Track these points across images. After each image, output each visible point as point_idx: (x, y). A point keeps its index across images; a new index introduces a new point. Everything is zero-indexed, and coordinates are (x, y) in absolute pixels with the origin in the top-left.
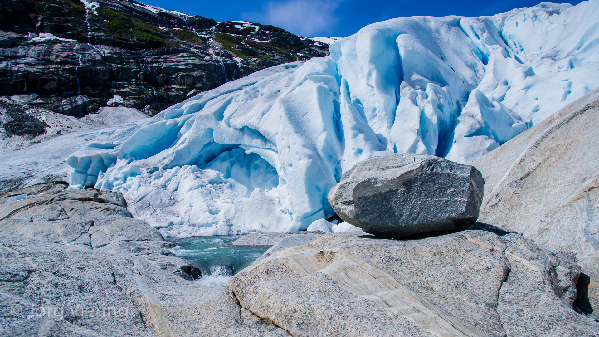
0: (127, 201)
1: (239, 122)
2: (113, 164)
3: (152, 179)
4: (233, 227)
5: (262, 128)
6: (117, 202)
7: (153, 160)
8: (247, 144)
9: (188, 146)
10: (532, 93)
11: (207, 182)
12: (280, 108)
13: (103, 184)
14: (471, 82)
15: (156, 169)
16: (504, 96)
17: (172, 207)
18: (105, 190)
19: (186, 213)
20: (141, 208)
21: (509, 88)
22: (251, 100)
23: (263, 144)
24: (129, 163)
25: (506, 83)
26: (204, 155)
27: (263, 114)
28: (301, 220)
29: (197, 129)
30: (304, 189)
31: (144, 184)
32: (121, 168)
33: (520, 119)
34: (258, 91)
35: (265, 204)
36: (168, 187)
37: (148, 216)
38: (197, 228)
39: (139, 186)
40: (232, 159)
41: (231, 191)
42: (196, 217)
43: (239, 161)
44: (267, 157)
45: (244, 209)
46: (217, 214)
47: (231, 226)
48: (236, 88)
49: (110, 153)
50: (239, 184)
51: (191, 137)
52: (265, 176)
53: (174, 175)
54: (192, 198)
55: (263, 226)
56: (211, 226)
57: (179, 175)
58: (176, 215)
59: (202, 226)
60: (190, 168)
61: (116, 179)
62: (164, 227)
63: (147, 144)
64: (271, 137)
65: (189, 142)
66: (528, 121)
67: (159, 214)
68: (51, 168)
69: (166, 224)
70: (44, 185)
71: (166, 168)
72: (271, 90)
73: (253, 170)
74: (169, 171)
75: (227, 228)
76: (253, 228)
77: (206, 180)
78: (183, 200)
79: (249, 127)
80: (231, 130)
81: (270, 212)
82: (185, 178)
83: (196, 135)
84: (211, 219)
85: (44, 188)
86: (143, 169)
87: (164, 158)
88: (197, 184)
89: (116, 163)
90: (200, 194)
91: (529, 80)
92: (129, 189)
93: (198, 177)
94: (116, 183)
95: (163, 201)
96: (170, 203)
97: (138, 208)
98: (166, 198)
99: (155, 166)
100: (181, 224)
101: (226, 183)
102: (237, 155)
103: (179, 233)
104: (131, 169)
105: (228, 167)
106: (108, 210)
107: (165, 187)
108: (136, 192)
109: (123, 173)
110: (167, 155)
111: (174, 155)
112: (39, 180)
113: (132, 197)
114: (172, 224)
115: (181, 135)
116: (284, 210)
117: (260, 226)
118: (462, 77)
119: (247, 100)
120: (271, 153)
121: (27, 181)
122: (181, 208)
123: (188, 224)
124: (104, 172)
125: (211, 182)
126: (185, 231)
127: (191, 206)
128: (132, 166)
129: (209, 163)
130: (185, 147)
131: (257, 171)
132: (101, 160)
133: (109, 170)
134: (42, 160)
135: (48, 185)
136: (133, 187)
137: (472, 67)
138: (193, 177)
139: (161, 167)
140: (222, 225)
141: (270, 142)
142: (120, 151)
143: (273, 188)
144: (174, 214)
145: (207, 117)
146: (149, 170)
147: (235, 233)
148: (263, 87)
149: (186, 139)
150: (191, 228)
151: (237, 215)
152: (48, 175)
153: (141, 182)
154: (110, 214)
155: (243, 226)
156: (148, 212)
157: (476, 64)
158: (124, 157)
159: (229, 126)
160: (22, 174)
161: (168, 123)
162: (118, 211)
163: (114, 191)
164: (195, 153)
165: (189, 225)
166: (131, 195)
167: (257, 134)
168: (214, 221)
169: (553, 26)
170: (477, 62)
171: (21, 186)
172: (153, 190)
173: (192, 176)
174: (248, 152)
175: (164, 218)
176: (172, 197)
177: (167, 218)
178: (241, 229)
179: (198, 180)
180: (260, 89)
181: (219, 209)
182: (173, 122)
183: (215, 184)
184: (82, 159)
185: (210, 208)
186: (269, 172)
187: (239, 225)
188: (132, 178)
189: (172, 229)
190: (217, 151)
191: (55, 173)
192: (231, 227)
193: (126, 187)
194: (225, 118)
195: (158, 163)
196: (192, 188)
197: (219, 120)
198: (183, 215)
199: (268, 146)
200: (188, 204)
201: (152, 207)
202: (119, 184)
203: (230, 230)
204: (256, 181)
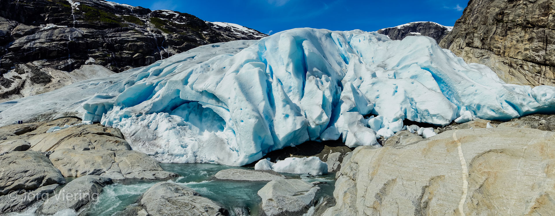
0: (124, 135)
1: (201, 87)
2: (111, 109)
3: (139, 121)
4: (197, 157)
5: (218, 93)
6: (118, 135)
7: (139, 108)
8: (204, 102)
9: (161, 100)
11: (176, 125)
12: (235, 83)
13: (107, 122)
15: (141, 114)
17: (155, 141)
18: (108, 126)
20: (135, 140)
22: (205, 72)
23: (216, 103)
24: (121, 109)
26: (170, 106)
27: (217, 84)
28: (248, 158)
29: (168, 89)
30: (252, 138)
31: (134, 124)
32: (117, 112)
34: (209, 66)
35: (219, 143)
36: (150, 127)
37: (140, 147)
38: (174, 157)
39: (131, 125)
40: (190, 109)
41: (191, 131)
42: (173, 149)
43: (194, 111)
44: (219, 111)
45: (204, 146)
46: (186, 147)
48: (183, 59)
49: (109, 102)
50: (194, 126)
52: (212, 122)
53: (153, 119)
54: (168, 136)
55: (219, 159)
56: (183, 156)
57: (157, 119)
58: (159, 147)
59: (177, 156)
60: (165, 115)
61: (115, 119)
62: (152, 155)
63: (133, 97)
64: (224, 100)
65: (162, 97)
67: (147, 145)
68: (67, 108)
69: (153, 153)
70: (65, 119)
71: (147, 113)
72: (218, 67)
73: (204, 117)
74: (149, 115)
75: (194, 158)
76: (212, 159)
77: (175, 123)
78: (162, 136)
79: (208, 91)
80: (194, 92)
81: (222, 149)
82: (162, 122)
83: (167, 93)
84: (182, 151)
85: (66, 121)
86: (132, 113)
87: (145, 107)
88: (170, 126)
89: (113, 108)
90: (174, 134)
92: (124, 127)
93: (170, 121)
94: (115, 122)
95: (149, 137)
96: (153, 138)
97: (133, 141)
98: (151, 135)
99: (140, 112)
100: (163, 153)
101: (187, 125)
102: (193, 107)
103: (163, 160)
104: (124, 113)
105: (187, 114)
106: (117, 142)
107: (148, 126)
108: (129, 129)
109: (119, 115)
110: (146, 105)
111: (152, 105)
112: (61, 115)
113: (127, 132)
114: (157, 153)
115: (156, 92)
116: (232, 148)
117: (216, 158)
119: (203, 72)
120: (221, 109)
121: (54, 115)
122: (162, 142)
123: (168, 153)
124: (106, 113)
125: (179, 125)
126: (166, 159)
127: (168, 141)
129: (174, 111)
130: (159, 100)
131: (207, 118)
132: (103, 105)
133: (108, 112)
134: (59, 102)
135: (67, 118)
136: (126, 125)
138: (167, 121)
139: (144, 113)
140: (191, 155)
141: (222, 102)
142: (116, 101)
143: (219, 131)
145: (176, 82)
146: (137, 114)
147: (200, 162)
148: (213, 64)
149: (159, 95)
150: (170, 156)
151: (200, 149)
152: (66, 112)
153: (132, 122)
154: (118, 145)
155: (204, 157)
156: (140, 143)
158: (118, 105)
159: (192, 89)
160: (50, 111)
162: (122, 142)
163: (114, 127)
164: (165, 104)
165: (169, 155)
166: (126, 131)
167: (213, 96)
168: (185, 153)
171: (51, 119)
172: (140, 128)
173: (166, 120)
174: (204, 106)
175: (152, 148)
176: (154, 134)
177: (153, 149)
178: (203, 159)
179: (170, 123)
180: (210, 65)
181: (187, 144)
182: (150, 83)
183: (181, 126)
184: (92, 105)
185: (182, 143)
186: (215, 120)
187: (201, 156)
188: (125, 119)
189: (157, 156)
190: (179, 103)
191: (70, 111)
193: (122, 125)
194: (189, 84)
195: (142, 110)
196: (168, 128)
197: (184, 85)
198: (164, 147)
199: (220, 104)
200: (166, 139)
201: (142, 140)
202: (117, 123)
203: (196, 159)
204: (206, 125)
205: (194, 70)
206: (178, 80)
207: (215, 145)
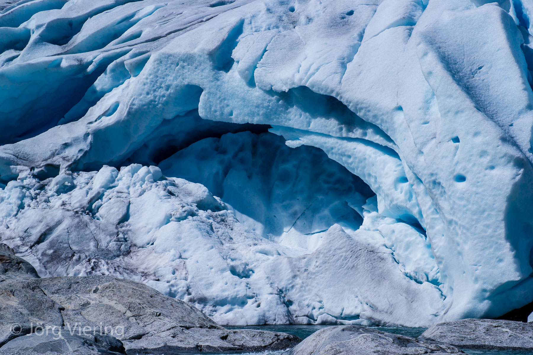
1: (284, 76)
3: (50, 193)
4: (292, 308)
5: (352, 95)
8: (296, 127)
11: (195, 205)
12: (425, 54)
19: (174, 273)
20: (54, 258)
22: (286, 28)
23: (341, 129)
28: (489, 298)
30: (502, 231)
31: (33, 203)
34: (292, 10)
35: (363, 258)
36: (101, 213)
38: (211, 308)
39: (21, 207)
41: (242, 229)
44: (349, 157)
45: (311, 269)
46: (247, 276)
47: (289, 303)
51: (136, 102)
54: (179, 239)
56: (243, 303)
57: (121, 185)
58: (153, 278)
59: (222, 303)
60: (148, 172)
64: (375, 116)
65: (129, 113)
71: (76, 168)
75: (282, 309)
76: (347, 312)
77: (189, 199)
78: (151, 243)
80: (257, 93)
81: (379, 277)
82: (140, 195)
83: (150, 97)
86: (19, 167)
87: (66, 145)
90: (196, 232)
93: (172, 194)
96: (119, 250)
97: (46, 259)
98: (108, 238)
99: (49, 162)
101: (224, 209)
105: (217, 173)
107: (91, 211)
108: (14, 221)
111: (90, 138)
116: (413, 274)
119: (278, 28)
123: (187, 297)
125: (202, 206)
127: (180, 257)
129: (163, 163)
130: (116, 123)
138: (162, 193)
139: (63, 166)
140: (271, 302)
141: (364, 124)
144: (146, 274)
145: (188, 59)
146: (36, 170)
147: (303, 320)
149: (117, 104)
151: (298, 281)
153: (24, 197)
155: (318, 305)
159: (251, 83)
161: (64, 64)
167: (326, 106)
168: (249, 293)
174: (292, 144)
176: (121, 236)
178: (315, 313)
181: (250, 266)
182: (76, 63)
183: (210, 211)
185: (232, 263)
186: (319, 190)
187: (306, 302)
192: (288, 306)
194: (238, 66)
195: (53, 155)
196: (171, 216)
197: (219, 69)
198: (170, 276)
199: (358, 133)
200: (172, 252)
201: (83, 256)
203: (289, 314)
204: (286, 208)
205: (247, 21)
206: (196, 51)
207: (350, 265)
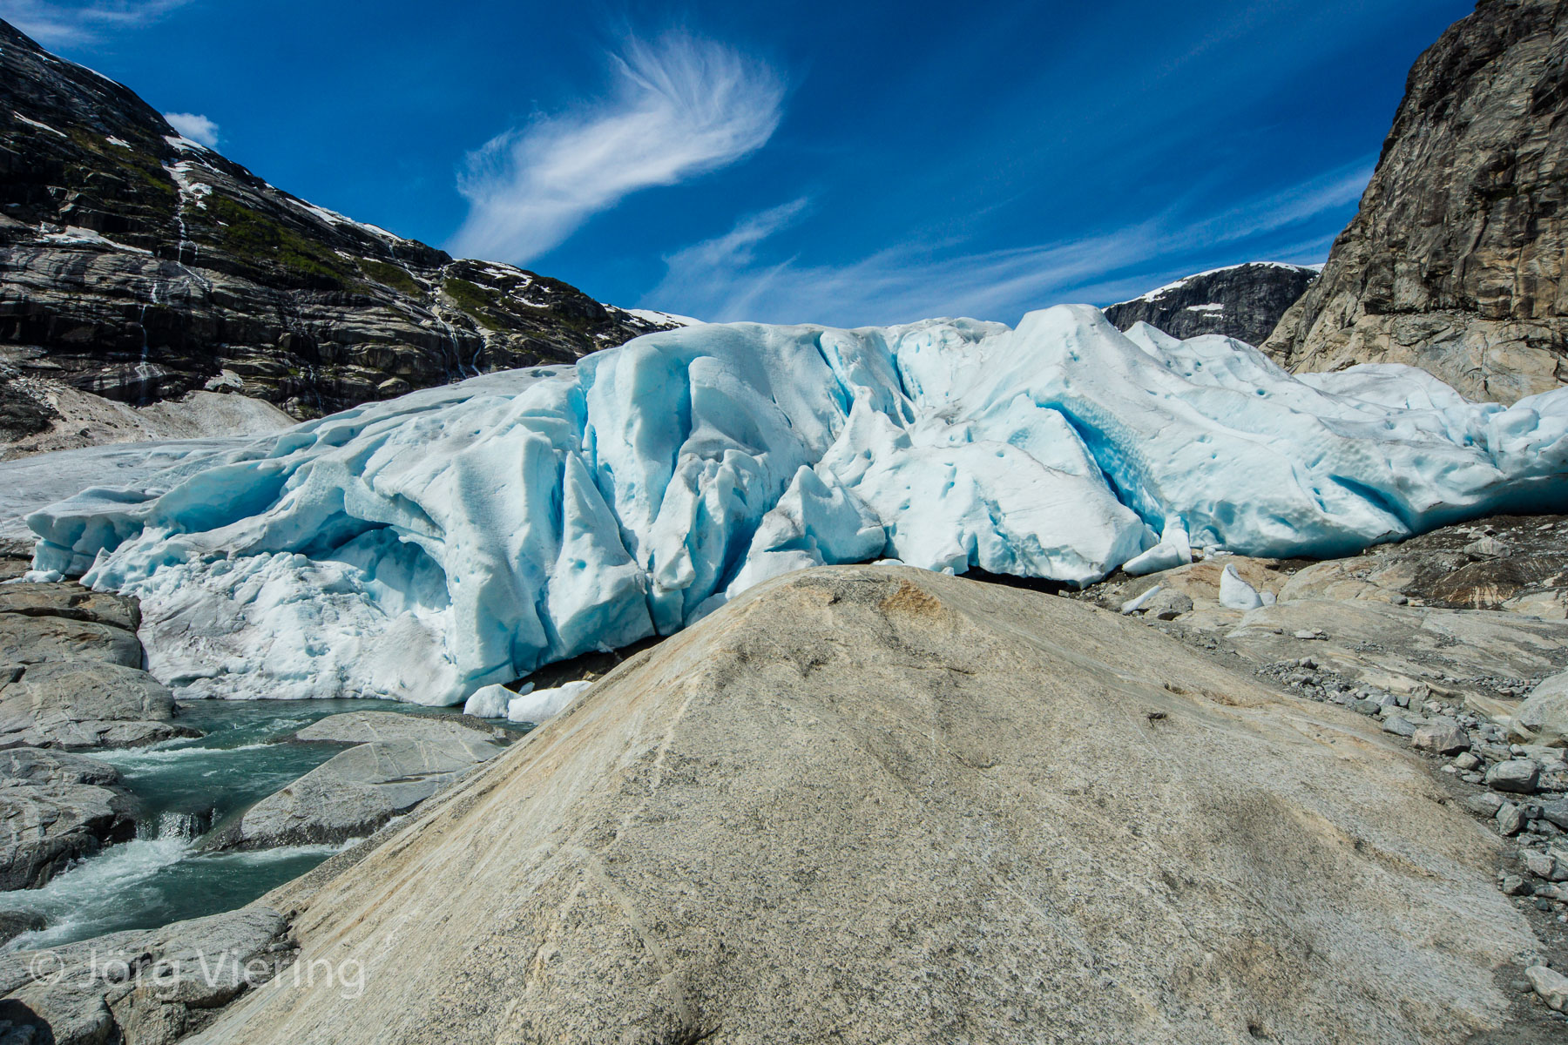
0: (144, 615)
1: (390, 483)
2: (134, 534)
3: (208, 575)
4: (348, 682)
5: (427, 503)
6: (115, 619)
7: (218, 537)
8: (402, 526)
9: (294, 516)
10: (902, 476)
11: (320, 590)
13: (100, 576)
14: (816, 445)
15: (222, 555)
16: (862, 476)
17: (235, 637)
18: (102, 589)
19: (258, 650)
20: (167, 634)
21: (872, 463)
22: (422, 443)
23: (428, 530)
24: (168, 537)
25: (868, 455)
26: (329, 534)
28: (465, 682)
29: (316, 486)
31: (188, 584)
32: (149, 546)
33: (877, 519)
34: (442, 427)
35: (418, 641)
36: (237, 594)
37: (178, 652)
38: (275, 683)
39: (178, 587)
40: (381, 546)
42: (278, 660)
43: (395, 551)
44: (434, 551)
45: (375, 650)
46: (323, 654)
47: (343, 680)
49: (130, 514)
50: (391, 591)
51: (304, 500)
52: (438, 583)
53: (253, 572)
54: (279, 619)
55: (403, 685)
56: (304, 678)
57: (265, 570)
58: (238, 654)
59: (286, 677)
60: (291, 560)
61: (133, 568)
62: (207, 678)
63: (215, 503)
64: (440, 520)
65: (298, 508)
66: (890, 524)
67: (202, 648)
69: (211, 672)
71: (244, 553)
72: (463, 429)
73: (418, 569)
74: (247, 559)
75: (335, 684)
76: (384, 689)
77: (318, 584)
78: (261, 622)
79: (406, 496)
81: (422, 657)
82: (276, 579)
83: (313, 496)
84: (306, 664)
86: (193, 553)
87: (243, 534)
88: (294, 593)
89: (141, 533)
90: (295, 615)
91: (901, 455)
92: (153, 592)
93: (302, 579)
94: (130, 576)
95: (220, 622)
96: (232, 628)
97: (161, 634)
98: (228, 617)
99: (220, 549)
100: (245, 671)
101: (360, 592)
103: (235, 691)
104: (167, 552)
105: (371, 560)
106: (83, 640)
107: (231, 592)
108: (168, 599)
109: (150, 556)
110: (250, 528)
111: (265, 529)
113: (156, 609)
114: (225, 670)
115: (287, 491)
116: (448, 656)
117: (397, 685)
118: (801, 437)
119: (417, 441)
120: (439, 546)
122: (251, 641)
123: (258, 672)
124: (112, 548)
125: (328, 590)
126: (246, 688)
127: (272, 636)
128: (170, 546)
129: (339, 549)
130: (289, 517)
131: (427, 572)
132: (108, 523)
133: (122, 547)
136: (163, 587)
137: (824, 418)
138: (292, 578)
139: (232, 552)
140: (327, 678)
141: (440, 528)
142: (154, 512)
144: (235, 650)
145: (334, 466)
146: (207, 555)
147: (350, 694)
148: (452, 421)
149: (293, 501)
150: (263, 681)
151: (361, 659)
153: (182, 578)
154: (86, 648)
155: (368, 680)
156: (180, 644)
157: (832, 413)
158: (162, 523)
159: (372, 488)
161: (261, 467)
162: (107, 641)
163: (122, 592)
164: (308, 530)
165: (260, 676)
166: (156, 604)
167: (419, 511)
168: (312, 670)
169: (967, 361)
170: (834, 410)
172: (203, 598)
173: (290, 576)
174: (403, 539)
175: (212, 658)
176: (240, 616)
177: (216, 659)
178: (363, 689)
179: (300, 583)
181: (328, 646)
182: (273, 466)
183: (335, 594)
184: (62, 520)
185: (311, 642)
187: (359, 679)
188: (167, 568)
189: (222, 681)
190: (356, 528)
192: (344, 682)
193: (149, 586)
194: (366, 473)
195: (227, 544)
196: (284, 599)
197: (355, 475)
198: (252, 654)
200: (268, 632)
201: (190, 634)
202: (136, 579)
203: (340, 689)
204: (420, 590)
205: (392, 436)
206: (338, 460)
207: (405, 647)
